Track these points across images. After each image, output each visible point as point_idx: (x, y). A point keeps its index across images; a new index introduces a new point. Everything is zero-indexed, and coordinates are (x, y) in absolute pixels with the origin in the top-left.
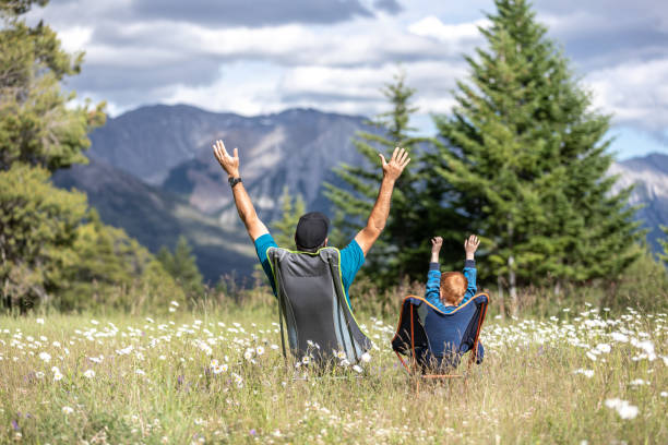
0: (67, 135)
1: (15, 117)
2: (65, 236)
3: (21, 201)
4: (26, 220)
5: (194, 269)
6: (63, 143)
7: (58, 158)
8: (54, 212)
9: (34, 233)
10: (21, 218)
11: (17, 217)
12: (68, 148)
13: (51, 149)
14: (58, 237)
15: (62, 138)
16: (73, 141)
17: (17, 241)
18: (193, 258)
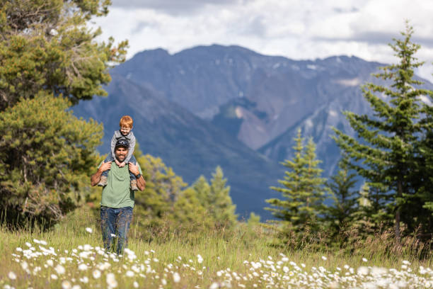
0: (90, 70)
1: (42, 50)
2: (81, 162)
3: (42, 126)
4: (47, 144)
5: (229, 198)
6: (85, 76)
7: (81, 90)
8: (71, 139)
9: (54, 157)
10: (42, 142)
11: (37, 140)
12: (89, 81)
13: (74, 81)
14: (75, 162)
15: (84, 72)
16: (94, 75)
17: (39, 163)
18: (228, 188)
